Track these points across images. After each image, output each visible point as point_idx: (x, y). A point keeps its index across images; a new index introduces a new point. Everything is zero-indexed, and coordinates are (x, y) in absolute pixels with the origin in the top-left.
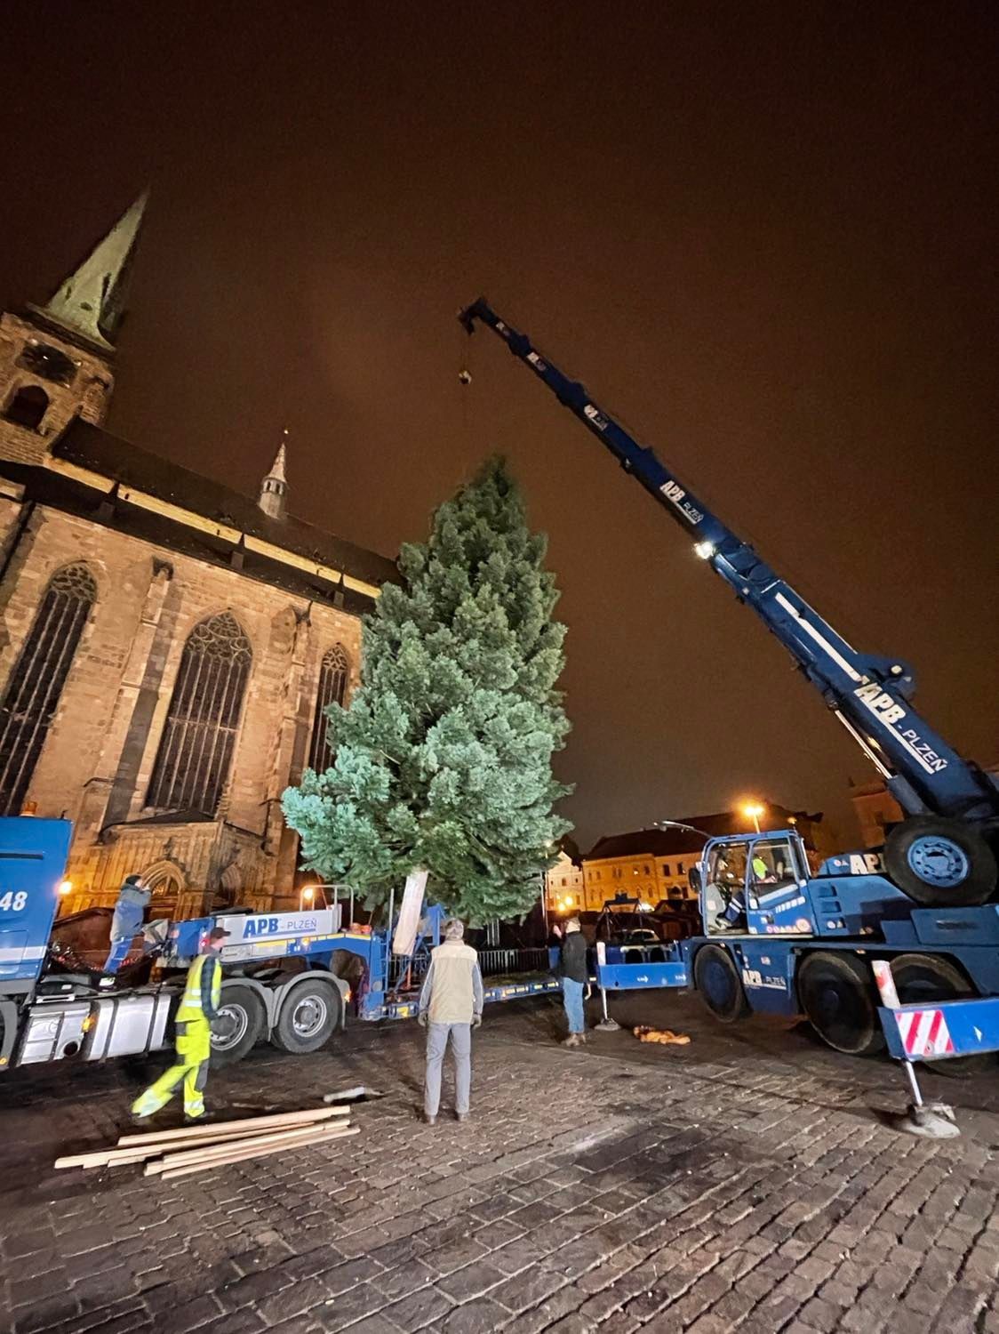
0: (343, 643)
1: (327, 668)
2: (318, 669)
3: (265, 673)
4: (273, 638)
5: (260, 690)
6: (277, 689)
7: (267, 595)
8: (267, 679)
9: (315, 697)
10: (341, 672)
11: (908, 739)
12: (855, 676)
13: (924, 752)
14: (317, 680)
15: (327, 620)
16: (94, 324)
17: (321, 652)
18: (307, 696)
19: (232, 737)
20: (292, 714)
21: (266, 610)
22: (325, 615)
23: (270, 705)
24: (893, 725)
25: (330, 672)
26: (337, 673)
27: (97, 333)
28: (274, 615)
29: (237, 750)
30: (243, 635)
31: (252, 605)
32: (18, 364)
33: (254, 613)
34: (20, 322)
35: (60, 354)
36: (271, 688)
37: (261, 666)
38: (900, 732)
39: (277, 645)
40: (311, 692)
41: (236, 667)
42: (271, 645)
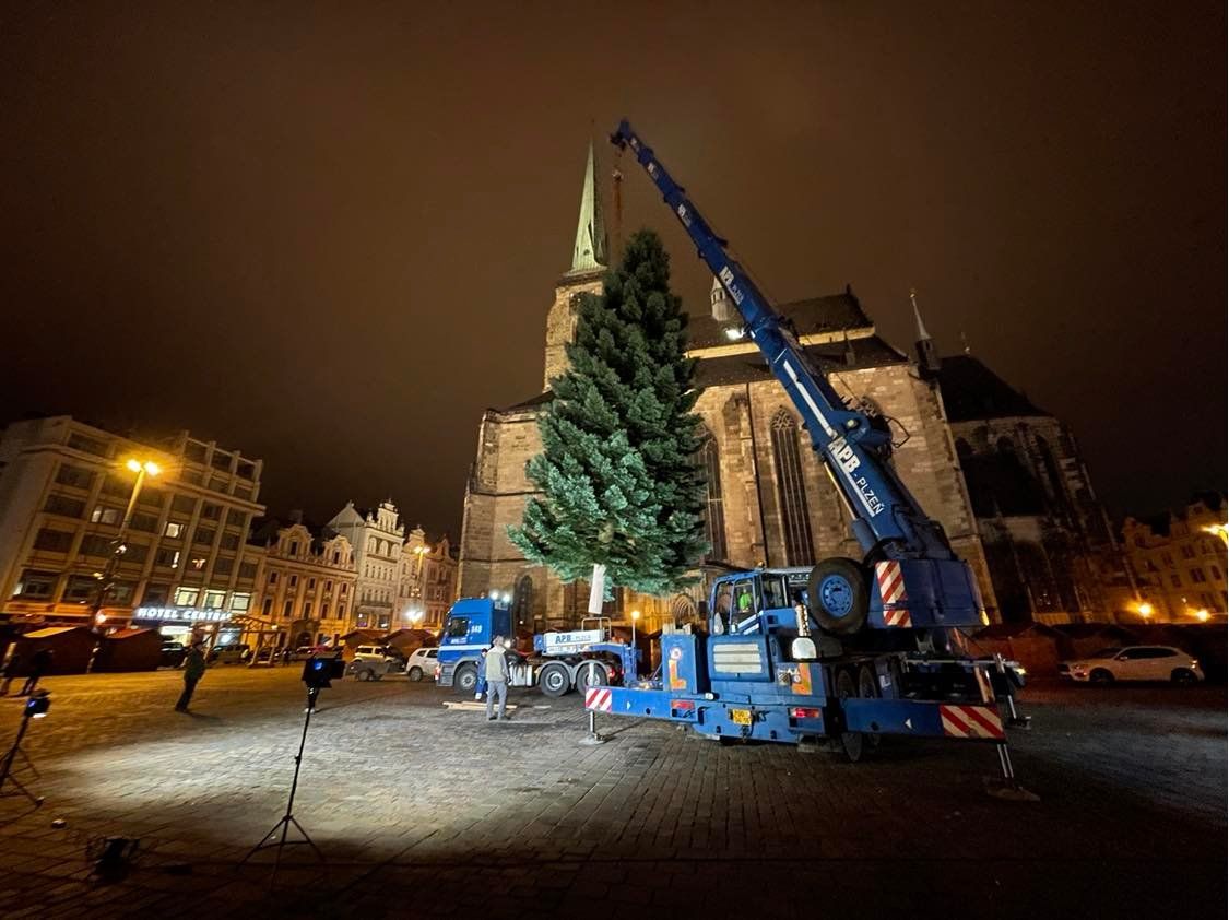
0: (784, 404)
1: (778, 430)
2: (768, 435)
3: (729, 452)
4: (727, 424)
5: (729, 466)
6: (739, 460)
7: (714, 395)
8: (731, 456)
9: (772, 457)
10: (790, 428)
11: (860, 486)
12: (830, 431)
13: (870, 497)
14: (770, 444)
15: (766, 392)
16: (593, 260)
17: (767, 419)
18: (766, 458)
19: (720, 504)
20: (751, 478)
21: (717, 405)
22: (762, 388)
23: (739, 475)
24: (851, 474)
25: (781, 432)
26: (787, 431)
27: (596, 264)
28: (723, 406)
29: (725, 513)
30: (707, 430)
31: (705, 407)
32: (570, 314)
33: (708, 412)
34: (563, 289)
35: (585, 293)
36: (736, 461)
37: (724, 448)
38: (856, 480)
39: (731, 428)
40: (767, 454)
41: (709, 455)
42: (727, 430)
